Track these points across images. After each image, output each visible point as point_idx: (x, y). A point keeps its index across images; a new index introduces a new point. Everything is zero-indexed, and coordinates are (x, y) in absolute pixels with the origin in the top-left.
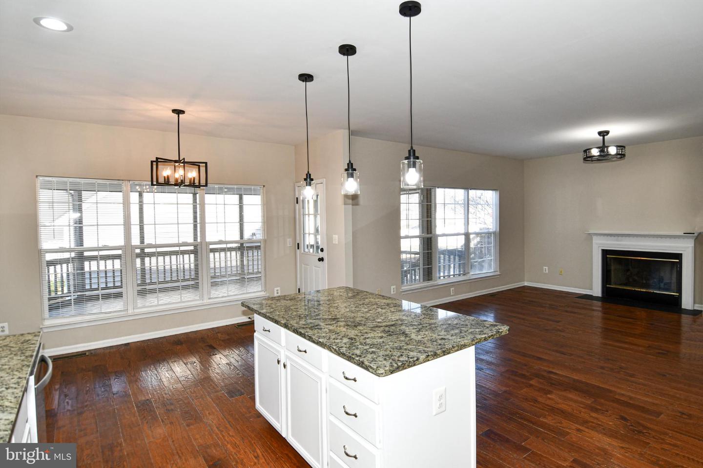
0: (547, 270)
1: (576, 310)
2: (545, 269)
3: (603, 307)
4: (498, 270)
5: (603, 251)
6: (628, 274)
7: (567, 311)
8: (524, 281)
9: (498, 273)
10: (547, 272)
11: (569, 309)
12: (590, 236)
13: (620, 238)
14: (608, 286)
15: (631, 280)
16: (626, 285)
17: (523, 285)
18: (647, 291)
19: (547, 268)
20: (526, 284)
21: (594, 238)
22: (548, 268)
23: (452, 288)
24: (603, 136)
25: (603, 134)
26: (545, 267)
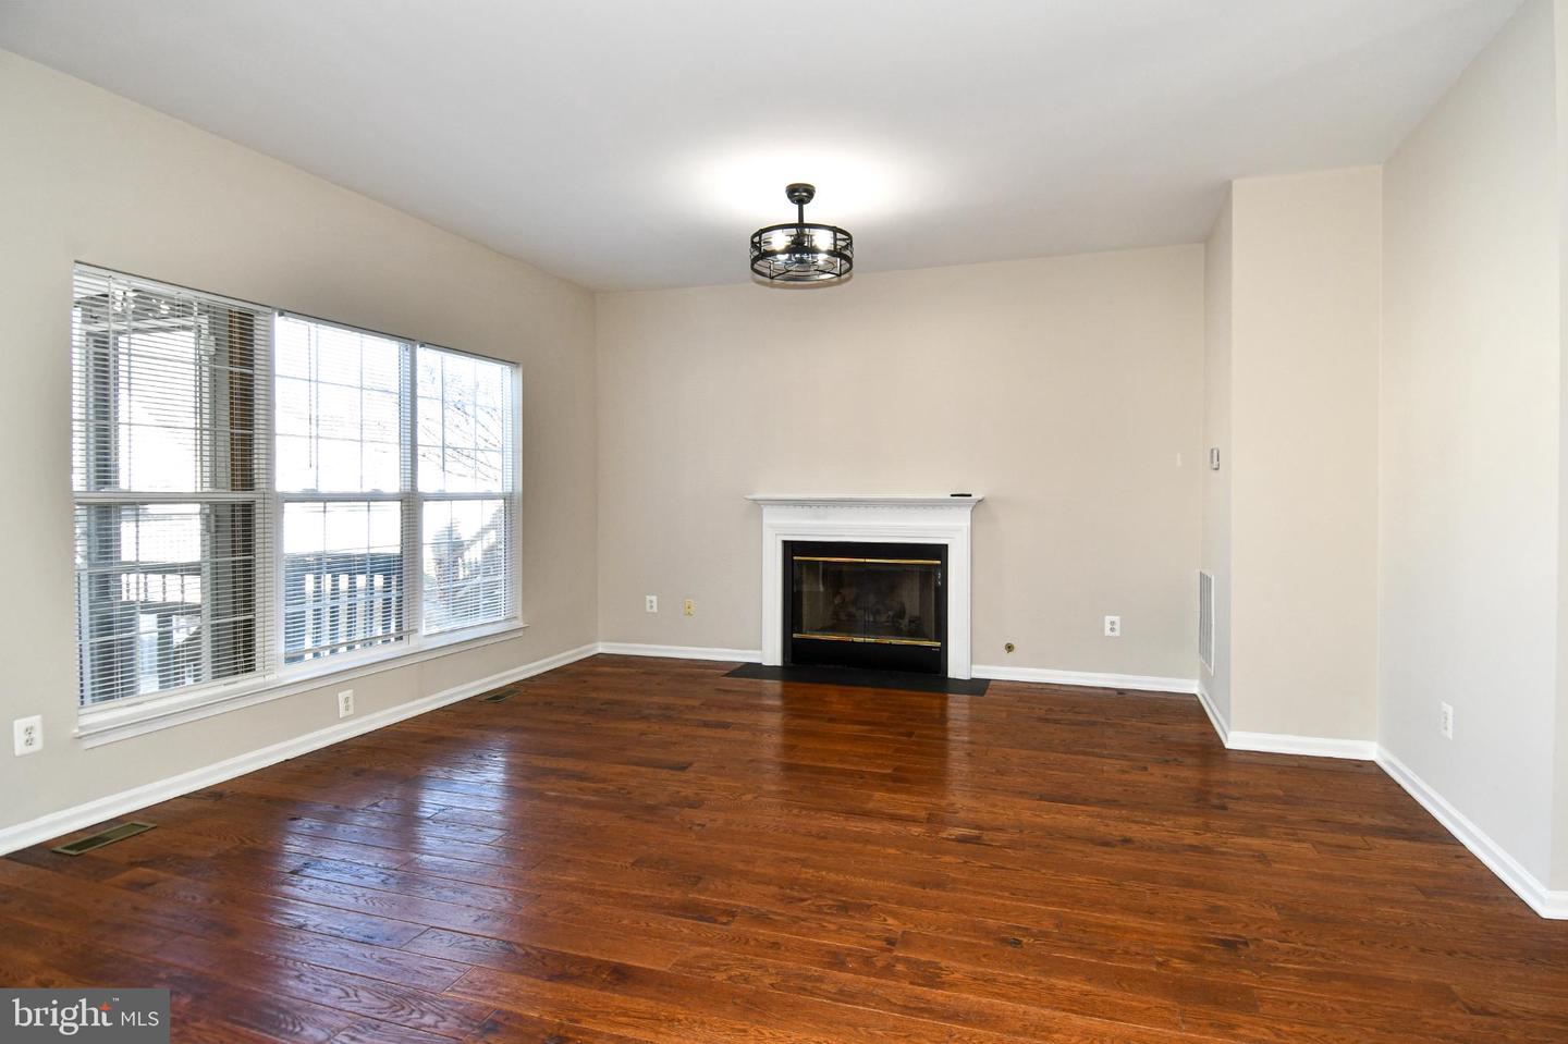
0: (655, 604)
1: (729, 717)
2: (651, 602)
3: (784, 696)
4: (519, 613)
5: (786, 544)
6: (836, 602)
7: (706, 725)
8: (593, 640)
9: (519, 624)
10: (655, 610)
11: (711, 716)
12: (758, 504)
13: (822, 510)
14: (795, 635)
15: (843, 618)
16: (833, 629)
17: (595, 652)
18: (878, 641)
19: (654, 598)
20: (602, 648)
21: (767, 511)
22: (658, 600)
23: (344, 693)
24: (801, 202)
25: (800, 194)
26: (649, 598)
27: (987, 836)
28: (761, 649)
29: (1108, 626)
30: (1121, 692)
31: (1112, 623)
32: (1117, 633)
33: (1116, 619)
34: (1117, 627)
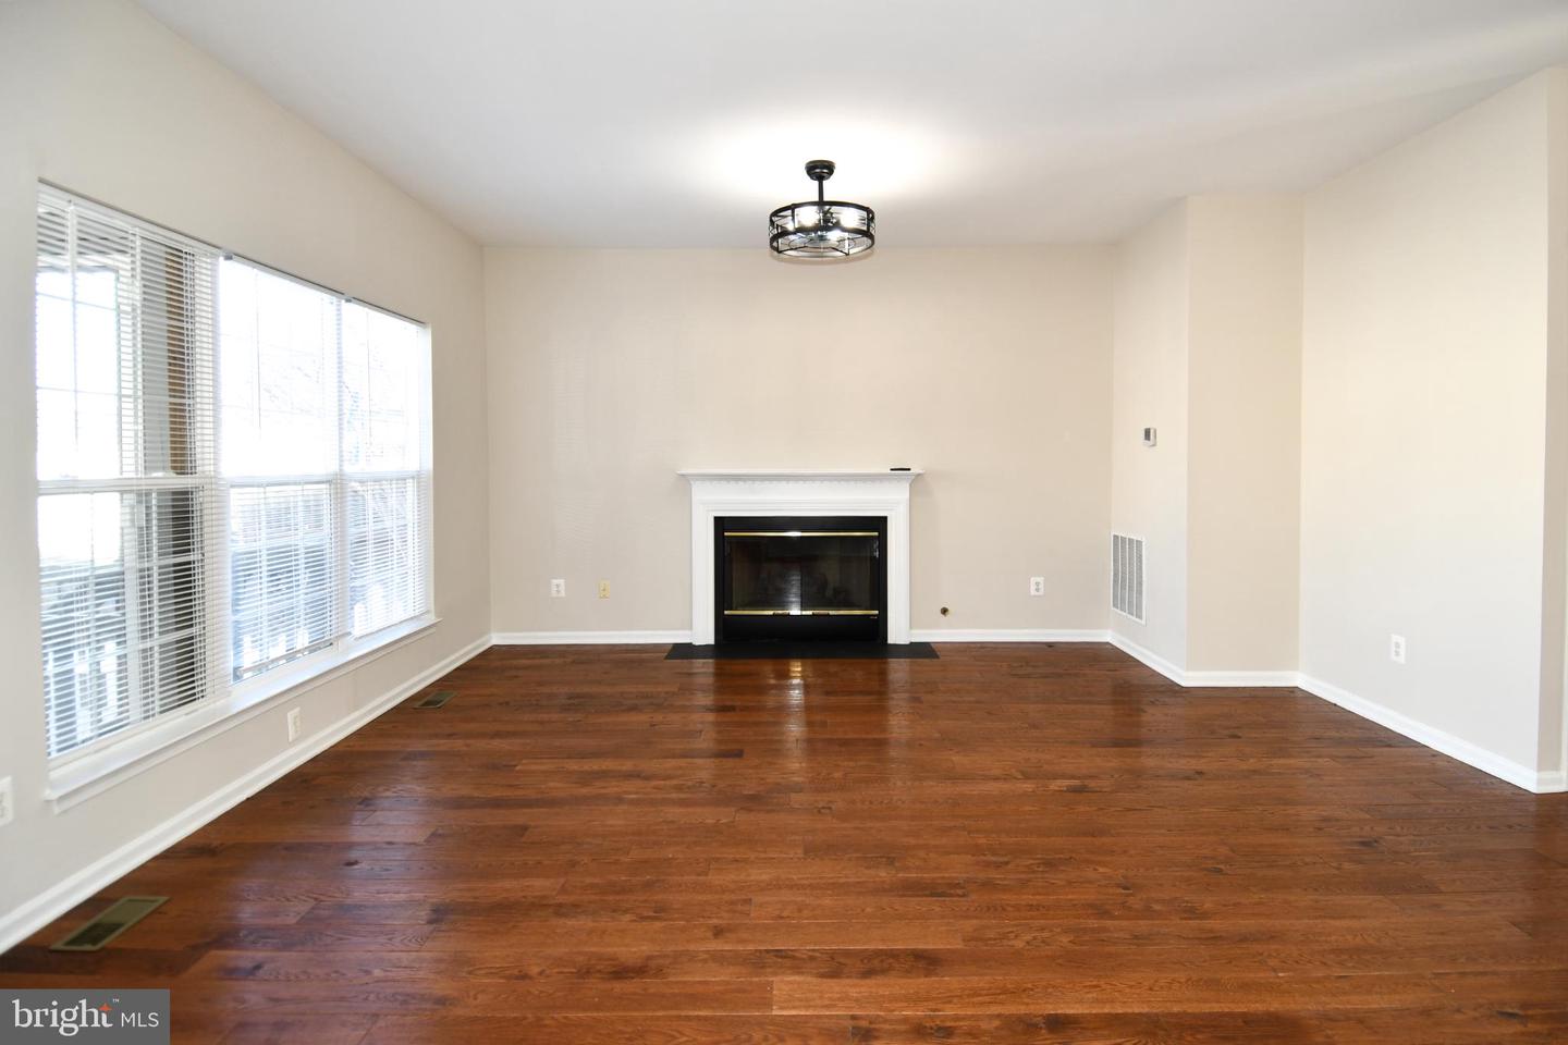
0: (562, 588)
2: (558, 585)
3: (717, 674)
4: (432, 605)
5: (717, 520)
8: (489, 630)
9: (433, 618)
10: (563, 594)
12: (686, 479)
13: (756, 485)
14: (728, 613)
16: (763, 604)
20: (498, 639)
21: (697, 487)
22: (566, 583)
23: (292, 712)
24: (820, 178)
25: (820, 170)
26: (555, 582)
27: (1092, 784)
28: (691, 629)
29: (1033, 587)
30: (1050, 645)
31: (1037, 584)
32: (1041, 592)
33: (1040, 580)
34: (1041, 586)
